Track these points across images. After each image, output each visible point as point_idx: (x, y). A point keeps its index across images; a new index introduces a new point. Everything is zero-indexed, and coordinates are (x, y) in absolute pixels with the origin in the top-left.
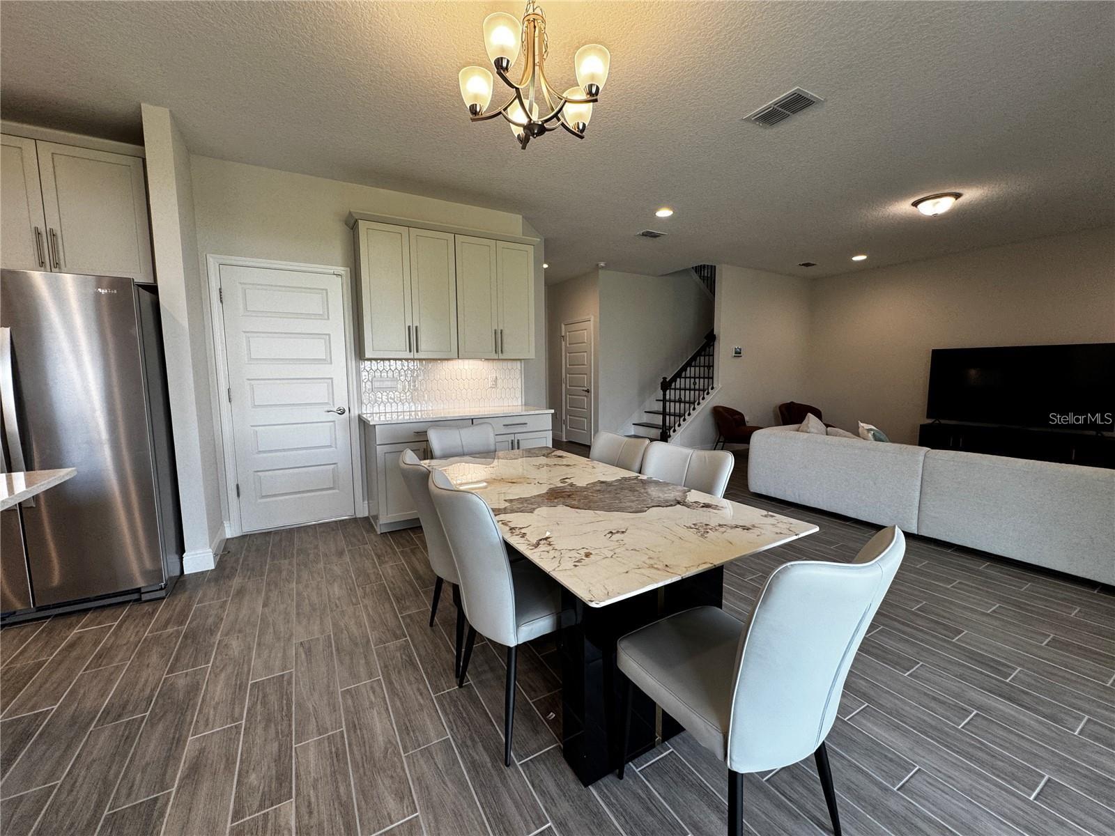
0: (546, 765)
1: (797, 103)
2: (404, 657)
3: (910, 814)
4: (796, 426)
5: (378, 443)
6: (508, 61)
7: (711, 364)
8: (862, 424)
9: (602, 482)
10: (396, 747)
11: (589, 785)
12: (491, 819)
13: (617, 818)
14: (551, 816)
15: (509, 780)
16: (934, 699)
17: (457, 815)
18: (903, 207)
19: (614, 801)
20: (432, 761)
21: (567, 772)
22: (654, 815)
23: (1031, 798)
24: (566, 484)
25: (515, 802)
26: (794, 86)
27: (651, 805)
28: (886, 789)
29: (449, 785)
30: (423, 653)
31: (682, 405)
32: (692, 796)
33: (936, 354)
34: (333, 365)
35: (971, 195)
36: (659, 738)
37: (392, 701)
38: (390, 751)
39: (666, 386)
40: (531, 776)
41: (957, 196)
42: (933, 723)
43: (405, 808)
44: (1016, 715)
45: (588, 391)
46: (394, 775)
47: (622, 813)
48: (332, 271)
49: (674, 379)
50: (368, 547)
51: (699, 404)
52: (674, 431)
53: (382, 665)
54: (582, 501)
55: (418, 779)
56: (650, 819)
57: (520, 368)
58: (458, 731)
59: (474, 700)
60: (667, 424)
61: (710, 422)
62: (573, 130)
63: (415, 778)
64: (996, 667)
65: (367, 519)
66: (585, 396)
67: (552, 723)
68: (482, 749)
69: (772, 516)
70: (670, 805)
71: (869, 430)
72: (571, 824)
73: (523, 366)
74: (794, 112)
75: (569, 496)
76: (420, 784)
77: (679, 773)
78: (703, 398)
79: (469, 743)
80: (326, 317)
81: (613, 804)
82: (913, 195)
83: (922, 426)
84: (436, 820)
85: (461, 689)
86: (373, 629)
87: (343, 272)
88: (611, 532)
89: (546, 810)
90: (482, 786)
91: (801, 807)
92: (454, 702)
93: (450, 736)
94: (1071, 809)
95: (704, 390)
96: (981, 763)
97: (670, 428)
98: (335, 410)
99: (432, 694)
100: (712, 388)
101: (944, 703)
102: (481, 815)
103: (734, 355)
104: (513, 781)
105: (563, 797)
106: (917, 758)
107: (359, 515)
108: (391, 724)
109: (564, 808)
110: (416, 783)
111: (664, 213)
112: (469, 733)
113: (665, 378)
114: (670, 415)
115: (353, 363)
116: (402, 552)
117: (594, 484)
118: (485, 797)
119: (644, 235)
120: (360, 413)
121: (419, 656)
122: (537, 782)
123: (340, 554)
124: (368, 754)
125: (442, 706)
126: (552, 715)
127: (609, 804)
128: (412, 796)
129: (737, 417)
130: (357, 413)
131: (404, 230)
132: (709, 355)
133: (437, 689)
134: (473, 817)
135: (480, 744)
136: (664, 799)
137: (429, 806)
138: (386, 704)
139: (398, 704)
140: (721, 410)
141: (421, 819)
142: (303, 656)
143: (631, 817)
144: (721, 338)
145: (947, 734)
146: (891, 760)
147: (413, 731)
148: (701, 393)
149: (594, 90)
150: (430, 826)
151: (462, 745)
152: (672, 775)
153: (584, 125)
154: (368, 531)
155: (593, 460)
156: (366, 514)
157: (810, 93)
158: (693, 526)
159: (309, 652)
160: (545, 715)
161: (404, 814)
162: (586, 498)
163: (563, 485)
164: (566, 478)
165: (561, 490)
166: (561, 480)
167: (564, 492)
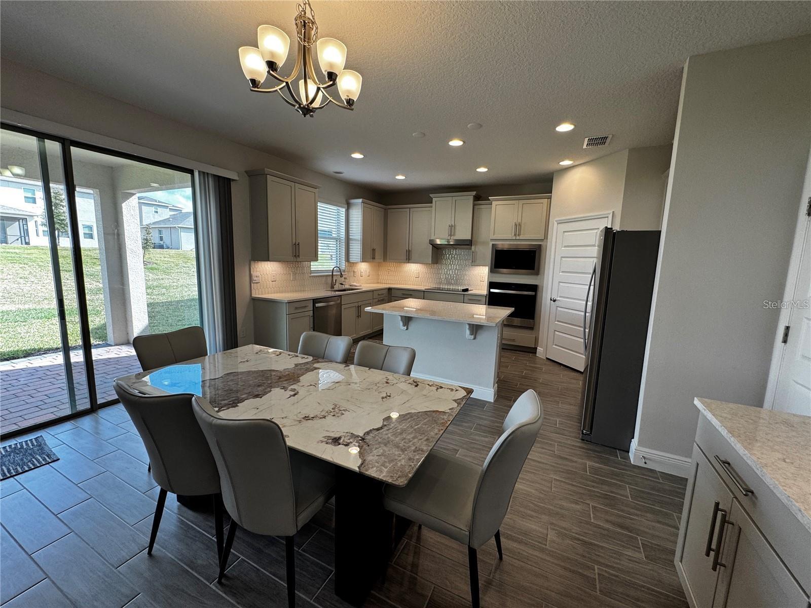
9: (257, 396)
24: (290, 388)
54: (269, 375)
75: (280, 378)
117: (265, 393)
162: (267, 378)
163: (292, 387)
164: (292, 393)
165: (290, 382)
166: (298, 392)
167: (286, 380)
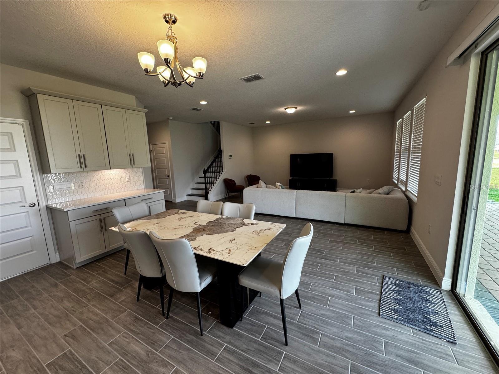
0: (216, 329)
1: (257, 78)
2: (132, 318)
3: (313, 296)
4: (256, 186)
5: (70, 220)
6: (170, 60)
7: (221, 161)
8: (277, 183)
9: (211, 222)
10: (151, 351)
11: (233, 327)
12: (205, 354)
13: (245, 332)
14: (225, 342)
15: (205, 339)
16: (311, 265)
17: (192, 359)
18: (282, 109)
19: (242, 328)
20: (171, 348)
21: (223, 327)
22: (255, 326)
23: (334, 281)
24: (198, 225)
25: (210, 345)
26: (257, 73)
27: (253, 324)
28: (307, 292)
29: (183, 352)
30: (141, 313)
31: (212, 179)
32: (263, 316)
33: (291, 156)
34: (22, 178)
35: (300, 108)
36: (249, 304)
37: (137, 337)
38: (149, 354)
39: (205, 172)
40: (212, 334)
41: (296, 108)
42: (312, 271)
43: (170, 368)
44: (327, 262)
45: (168, 176)
46: (158, 361)
47: (246, 330)
48: (15, 122)
49: (208, 169)
50: (72, 277)
51: (218, 178)
52: (210, 191)
53: (122, 326)
54: (210, 231)
55: (169, 357)
56: (255, 328)
57: (141, 171)
58: (176, 334)
59: (177, 321)
60: (207, 188)
61: (223, 185)
62: (189, 83)
63: (168, 357)
64: (321, 252)
65: (60, 263)
66: (167, 178)
67: (211, 315)
68: (189, 335)
69: (273, 224)
70: (258, 321)
71: (280, 185)
72: (232, 341)
73: (143, 170)
74: (256, 80)
75: (204, 230)
76: (171, 358)
77: (257, 311)
78: (220, 176)
79: (183, 336)
80: (13, 150)
81: (242, 329)
82: (284, 106)
83: (290, 180)
84: (185, 365)
85: (168, 319)
86: (106, 314)
87: (23, 122)
88: (230, 241)
89: (222, 341)
90: (196, 346)
91: (291, 305)
92: (168, 325)
93: (173, 337)
94: (341, 280)
95: (220, 172)
96: (323, 277)
97: (208, 189)
98: (28, 205)
99: (156, 327)
100: (223, 172)
101: (313, 265)
102: (201, 355)
103: (229, 158)
104: (207, 339)
105: (226, 335)
106: (311, 281)
107: (53, 261)
108: (144, 345)
109: (228, 338)
110: (169, 358)
111: (203, 103)
112: (181, 332)
113: (204, 169)
114: (208, 184)
115: (38, 177)
116: (98, 274)
117: (208, 223)
118: (199, 349)
119: (193, 109)
120: (47, 204)
121: (139, 315)
122: (215, 335)
123: (56, 285)
124: (139, 360)
125: (163, 328)
126: (210, 313)
127: (241, 330)
128: (170, 363)
129: (233, 182)
130: (44, 205)
131: (70, 101)
132: (220, 157)
133: (157, 324)
134: (198, 357)
135: (187, 334)
136: (256, 320)
137: (179, 362)
138: (136, 339)
139: (142, 337)
140: (227, 180)
141: (178, 368)
142: (71, 340)
143: (249, 330)
144: (224, 151)
145: (315, 273)
146: (306, 284)
147: (156, 343)
148: (219, 173)
149: (202, 74)
150: (183, 368)
151: (181, 338)
152: (256, 313)
153: (193, 82)
154: (66, 269)
155: (199, 212)
156: (58, 260)
157: (262, 76)
158: (253, 232)
159: (73, 337)
160: (207, 314)
161: (170, 370)
162: (211, 229)
163: (197, 226)
164: (196, 223)
165: (198, 228)
166: (194, 224)
167: (200, 229)
